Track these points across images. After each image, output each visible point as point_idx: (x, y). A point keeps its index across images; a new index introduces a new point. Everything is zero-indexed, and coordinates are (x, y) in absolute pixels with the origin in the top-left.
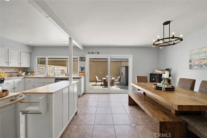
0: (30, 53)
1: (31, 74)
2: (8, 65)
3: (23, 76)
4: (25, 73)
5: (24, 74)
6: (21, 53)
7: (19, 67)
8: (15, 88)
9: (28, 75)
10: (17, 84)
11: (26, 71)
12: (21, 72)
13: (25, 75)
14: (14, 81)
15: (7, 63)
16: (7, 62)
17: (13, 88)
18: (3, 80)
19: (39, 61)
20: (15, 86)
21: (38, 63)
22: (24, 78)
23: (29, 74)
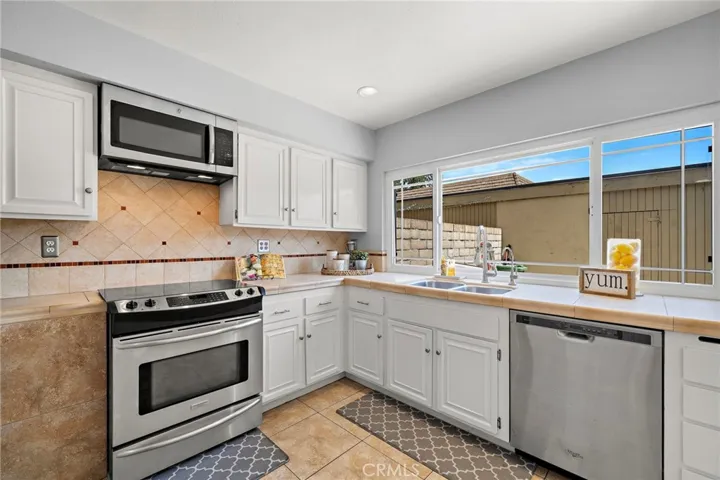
0: (369, 164)
1: (368, 268)
2: (290, 224)
3: (338, 274)
4: (347, 256)
5: (343, 264)
6: (336, 163)
7: (329, 229)
8: (309, 336)
9: (360, 268)
10: (316, 317)
11: (352, 248)
12: (335, 254)
13: (347, 269)
14: (305, 300)
15: (286, 213)
16: (286, 206)
17: (302, 335)
18: (259, 299)
19: (402, 210)
20: (307, 323)
21: (398, 214)
22: (345, 283)
23: (363, 263)
